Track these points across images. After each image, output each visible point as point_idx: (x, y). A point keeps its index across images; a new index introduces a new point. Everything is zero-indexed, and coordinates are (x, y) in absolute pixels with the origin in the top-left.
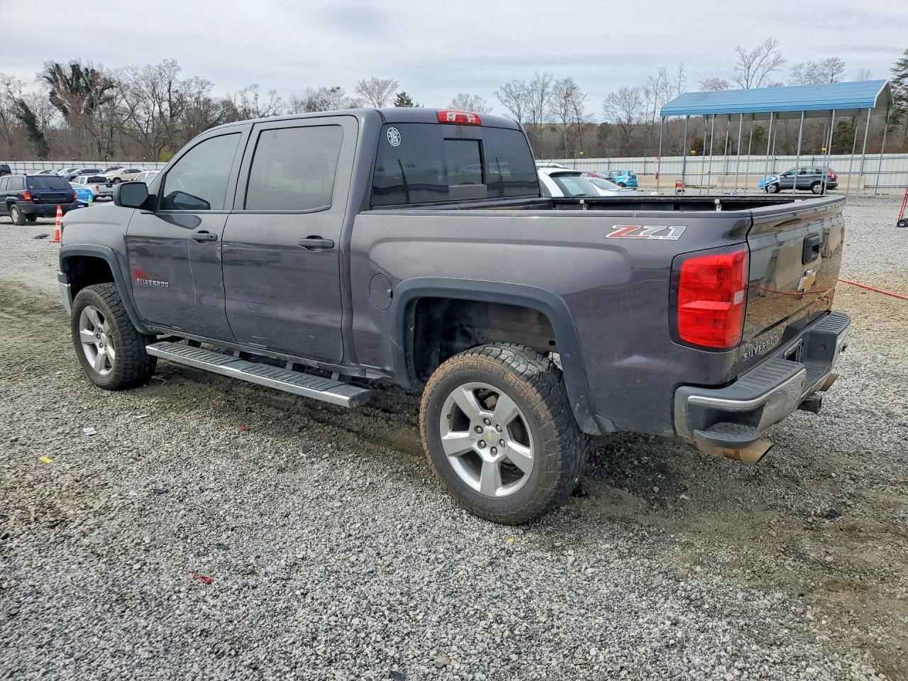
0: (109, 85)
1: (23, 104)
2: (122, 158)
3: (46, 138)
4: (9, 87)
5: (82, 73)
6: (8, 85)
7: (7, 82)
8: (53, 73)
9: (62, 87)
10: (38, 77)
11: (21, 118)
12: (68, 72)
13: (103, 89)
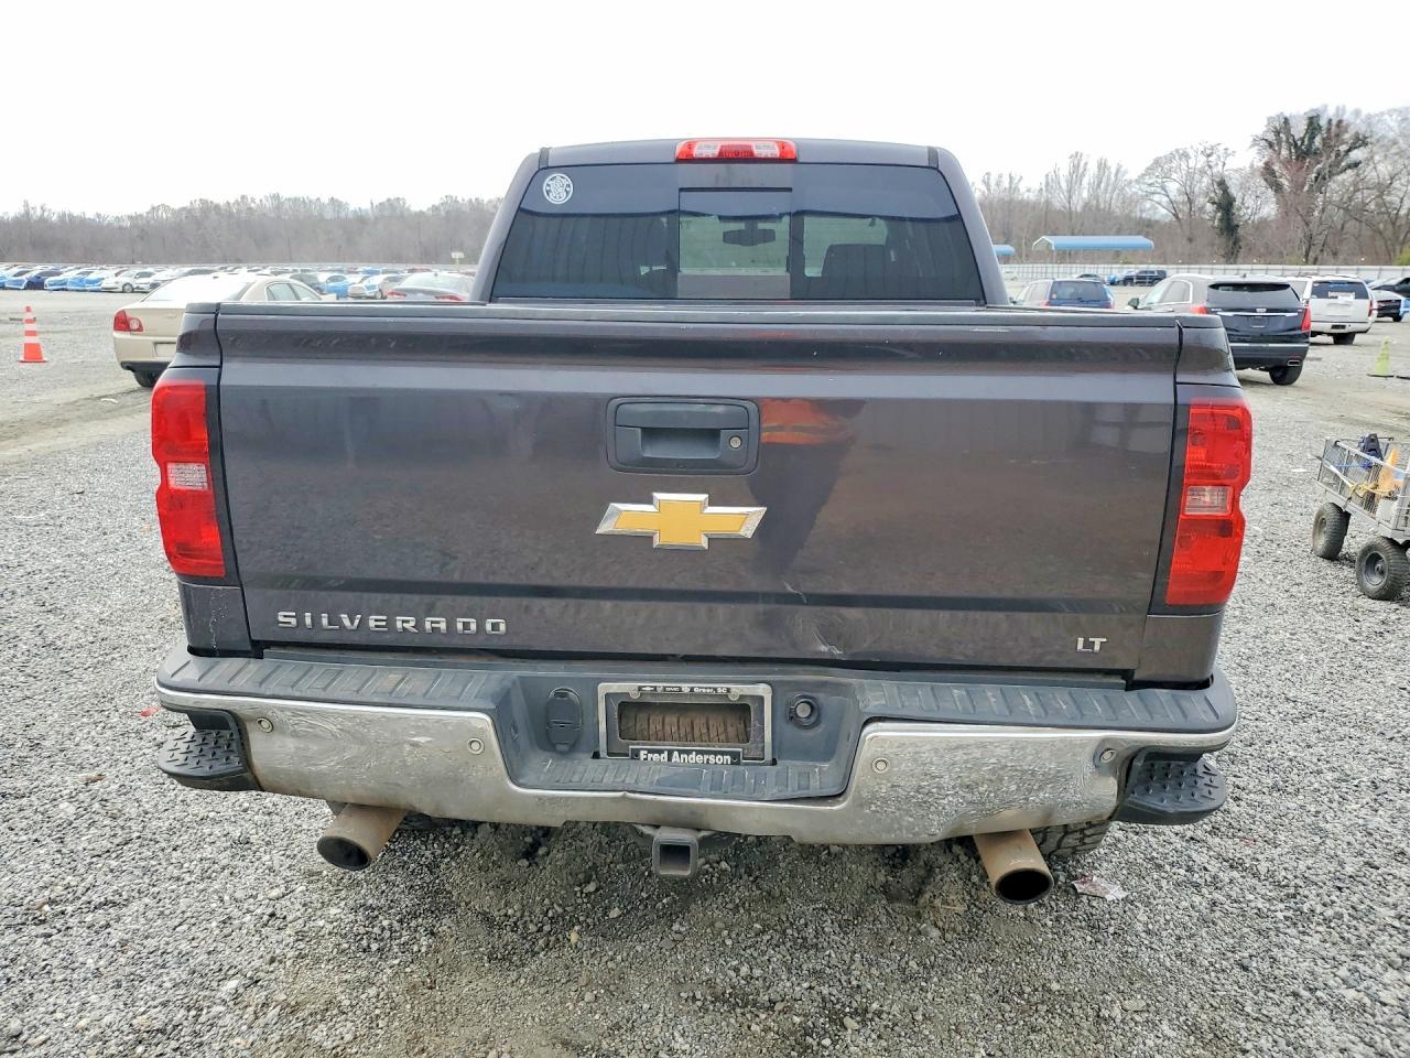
0: (1360, 141)
1: (1222, 184)
2: (1345, 259)
3: (1241, 231)
4: (1210, 159)
5: (1321, 128)
6: (1209, 156)
7: (1208, 152)
8: (1277, 133)
9: (1284, 152)
10: (1255, 140)
11: (1213, 203)
12: (1299, 130)
13: (1349, 150)
